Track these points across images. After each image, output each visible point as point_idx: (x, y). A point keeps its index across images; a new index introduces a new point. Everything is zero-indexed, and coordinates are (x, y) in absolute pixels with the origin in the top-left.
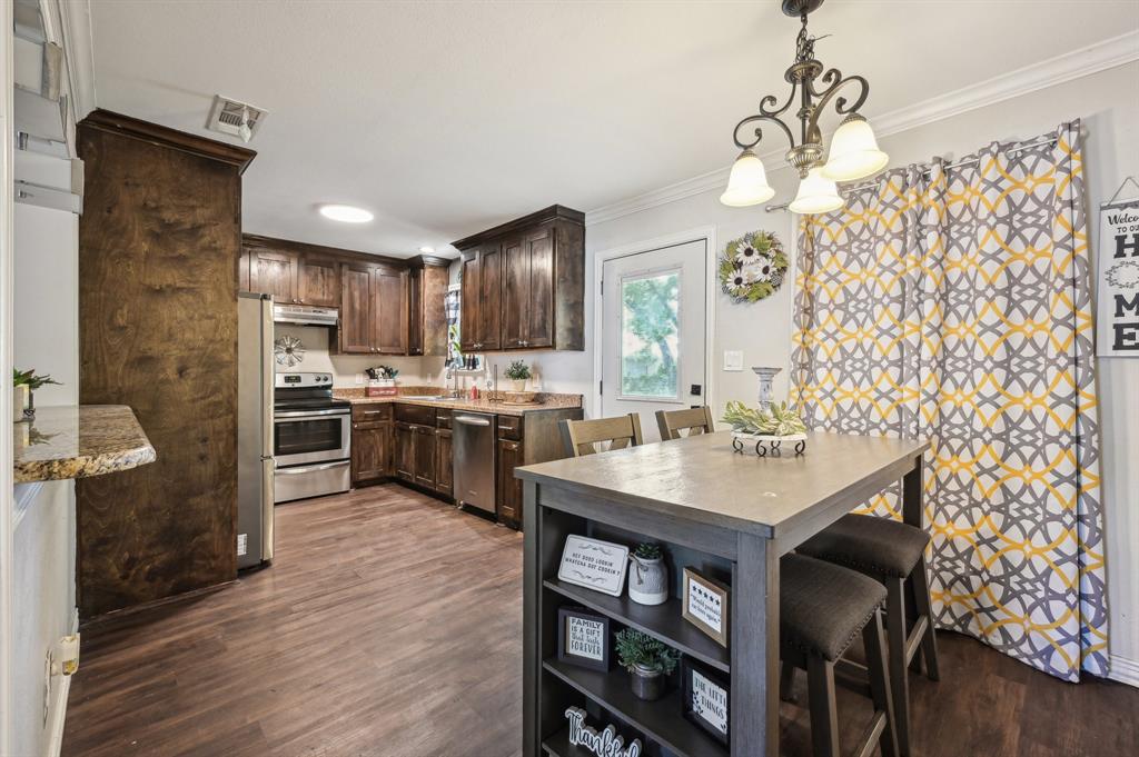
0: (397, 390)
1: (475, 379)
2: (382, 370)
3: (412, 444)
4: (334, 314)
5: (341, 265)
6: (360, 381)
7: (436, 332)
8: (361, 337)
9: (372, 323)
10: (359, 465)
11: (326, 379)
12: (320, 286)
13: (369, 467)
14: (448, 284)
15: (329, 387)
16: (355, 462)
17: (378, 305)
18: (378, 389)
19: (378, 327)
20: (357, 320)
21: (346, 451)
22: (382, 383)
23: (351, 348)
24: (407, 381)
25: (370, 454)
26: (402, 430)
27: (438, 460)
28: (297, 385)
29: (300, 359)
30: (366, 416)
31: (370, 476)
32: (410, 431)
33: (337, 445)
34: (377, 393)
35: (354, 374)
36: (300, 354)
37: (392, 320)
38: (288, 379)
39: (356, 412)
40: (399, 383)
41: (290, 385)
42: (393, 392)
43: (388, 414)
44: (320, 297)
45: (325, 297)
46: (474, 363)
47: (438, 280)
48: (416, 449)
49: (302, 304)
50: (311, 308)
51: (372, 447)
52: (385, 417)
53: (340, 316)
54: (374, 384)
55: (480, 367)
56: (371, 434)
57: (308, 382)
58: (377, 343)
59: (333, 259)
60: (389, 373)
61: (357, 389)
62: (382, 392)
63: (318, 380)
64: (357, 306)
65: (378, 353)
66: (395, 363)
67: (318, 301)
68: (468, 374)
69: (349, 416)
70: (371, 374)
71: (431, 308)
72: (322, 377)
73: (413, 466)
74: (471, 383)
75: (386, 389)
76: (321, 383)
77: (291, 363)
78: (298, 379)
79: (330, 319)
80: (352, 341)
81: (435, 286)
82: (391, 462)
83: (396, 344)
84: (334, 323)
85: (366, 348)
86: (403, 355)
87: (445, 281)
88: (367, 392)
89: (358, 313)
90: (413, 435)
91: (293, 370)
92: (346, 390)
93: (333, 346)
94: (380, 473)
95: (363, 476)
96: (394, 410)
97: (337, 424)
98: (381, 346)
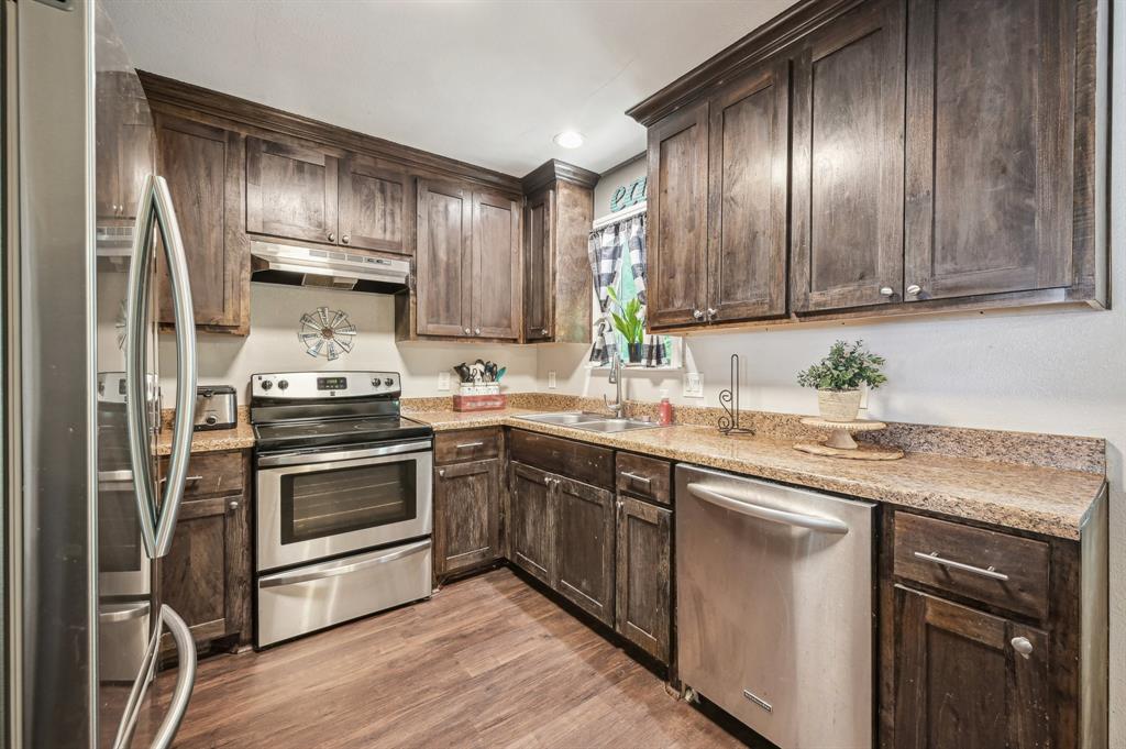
0: (505, 400)
1: (656, 383)
2: (480, 367)
3: (550, 511)
4: (403, 267)
5: (415, 180)
6: (446, 386)
7: (574, 302)
8: (448, 309)
9: (467, 285)
10: (448, 543)
11: (390, 383)
12: (378, 214)
13: (464, 548)
14: (592, 218)
15: (396, 396)
16: (441, 540)
17: (477, 255)
18: (474, 399)
19: (477, 293)
20: (442, 280)
21: (424, 522)
22: (481, 388)
23: (432, 329)
24: (518, 384)
25: (466, 520)
26: (524, 480)
27: (622, 567)
28: (339, 393)
29: (346, 348)
30: (460, 452)
31: (467, 563)
32: (546, 487)
33: (409, 512)
34: (474, 405)
35: (435, 373)
36: (347, 339)
37: (499, 281)
38: (323, 384)
39: (441, 445)
40: (505, 388)
41: (326, 394)
42: (498, 404)
43: (496, 447)
44: (378, 234)
45: (388, 237)
46: (657, 353)
47: (578, 210)
48: (558, 525)
49: (345, 245)
50: (366, 255)
51: (469, 508)
52: (491, 452)
53: (414, 271)
54: (467, 390)
55: (673, 361)
56: (467, 485)
57: (358, 387)
58: (476, 321)
59: (402, 169)
60: (492, 372)
61: (441, 400)
62: (480, 404)
63: (377, 383)
64: (442, 255)
65: (477, 337)
66: (500, 354)
67: (374, 242)
68: (639, 375)
69: (429, 455)
70: (463, 373)
71: (567, 258)
72: (383, 379)
73: (552, 556)
74: (644, 391)
75: (487, 398)
76: (382, 390)
77: (332, 355)
78: (342, 383)
79: (397, 274)
80: (433, 315)
81: (572, 220)
82: (501, 532)
83: (505, 322)
84: (402, 281)
85: (456, 329)
86: (515, 341)
87: (587, 212)
88: (457, 404)
89: (443, 266)
90: (550, 494)
91: (334, 368)
92: (422, 401)
93: (402, 325)
94: (483, 555)
95: (455, 563)
96: (507, 439)
97: (407, 470)
98: (482, 325)
